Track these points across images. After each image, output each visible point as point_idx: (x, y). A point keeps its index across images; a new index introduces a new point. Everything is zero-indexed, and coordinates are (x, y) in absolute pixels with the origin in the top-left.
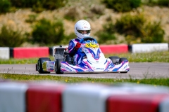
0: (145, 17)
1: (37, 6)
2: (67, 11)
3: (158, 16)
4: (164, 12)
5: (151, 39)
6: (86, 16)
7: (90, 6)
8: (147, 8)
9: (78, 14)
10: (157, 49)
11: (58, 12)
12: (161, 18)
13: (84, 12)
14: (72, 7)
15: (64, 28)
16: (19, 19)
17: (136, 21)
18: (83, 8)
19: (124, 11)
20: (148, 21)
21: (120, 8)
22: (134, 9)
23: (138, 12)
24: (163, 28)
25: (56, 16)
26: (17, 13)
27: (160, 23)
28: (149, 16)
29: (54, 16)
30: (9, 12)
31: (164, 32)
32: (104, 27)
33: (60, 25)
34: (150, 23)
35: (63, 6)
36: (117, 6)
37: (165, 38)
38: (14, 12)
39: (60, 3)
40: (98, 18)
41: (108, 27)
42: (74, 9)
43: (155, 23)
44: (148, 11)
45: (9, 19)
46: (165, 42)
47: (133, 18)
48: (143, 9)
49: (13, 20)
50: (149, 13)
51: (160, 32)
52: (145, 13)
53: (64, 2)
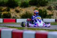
1: (38, 5)
2: (48, 7)
6: (54, 9)
7: (56, 5)
9: (52, 8)
11: (45, 7)
13: (54, 7)
14: (50, 5)
16: (32, 9)
18: (53, 6)
25: (44, 8)
26: (31, 7)
29: (43, 8)
30: (28, 7)
33: (46, 11)
35: (47, 5)
38: (30, 7)
39: (46, 4)
45: (28, 9)
49: (30, 10)
53: (47, 4)
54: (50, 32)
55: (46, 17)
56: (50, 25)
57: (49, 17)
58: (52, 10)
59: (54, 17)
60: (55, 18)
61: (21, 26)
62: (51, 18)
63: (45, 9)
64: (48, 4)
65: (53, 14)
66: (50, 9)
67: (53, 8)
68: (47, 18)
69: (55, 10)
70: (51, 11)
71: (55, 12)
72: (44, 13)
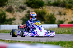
0: (46, 11)
2: (7, 7)
3: (53, 11)
4: (56, 9)
5: (49, 22)
6: (17, 10)
7: (19, 5)
8: (47, 7)
9: (13, 9)
10: (52, 27)
11: (3, 8)
12: (54, 12)
13: (16, 8)
14: (10, 5)
15: (6, 16)
17: (42, 13)
18: (15, 6)
19: (36, 8)
20: (48, 13)
21: (34, 6)
22: (41, 7)
23: (43, 9)
24: (55, 17)
27: (53, 14)
28: (48, 11)
29: (1, 10)
31: (55, 19)
32: (26, 16)
34: (48, 14)
35: (6, 5)
36: (32, 5)
37: (56, 22)
39: (4, 3)
40: (23, 11)
41: (28, 16)
42: (11, 6)
43: (51, 14)
44: (48, 8)
46: (56, 24)
47: (40, 12)
48: (45, 7)
50: (48, 9)
51: (54, 19)
52: (46, 9)
53: (6, 3)
54: (10, 44)
55: (5, 22)
56: (55, 34)
57: (9, 22)
58: (14, 12)
59: (16, 22)
60: (18, 24)
61: (11, 35)
62: (12, 24)
63: (3, 11)
64: (8, 3)
65: (15, 18)
66: (10, 10)
67: (15, 10)
68: (6, 24)
69: (17, 12)
70: (13, 14)
71: (17, 15)
72: (2, 17)
